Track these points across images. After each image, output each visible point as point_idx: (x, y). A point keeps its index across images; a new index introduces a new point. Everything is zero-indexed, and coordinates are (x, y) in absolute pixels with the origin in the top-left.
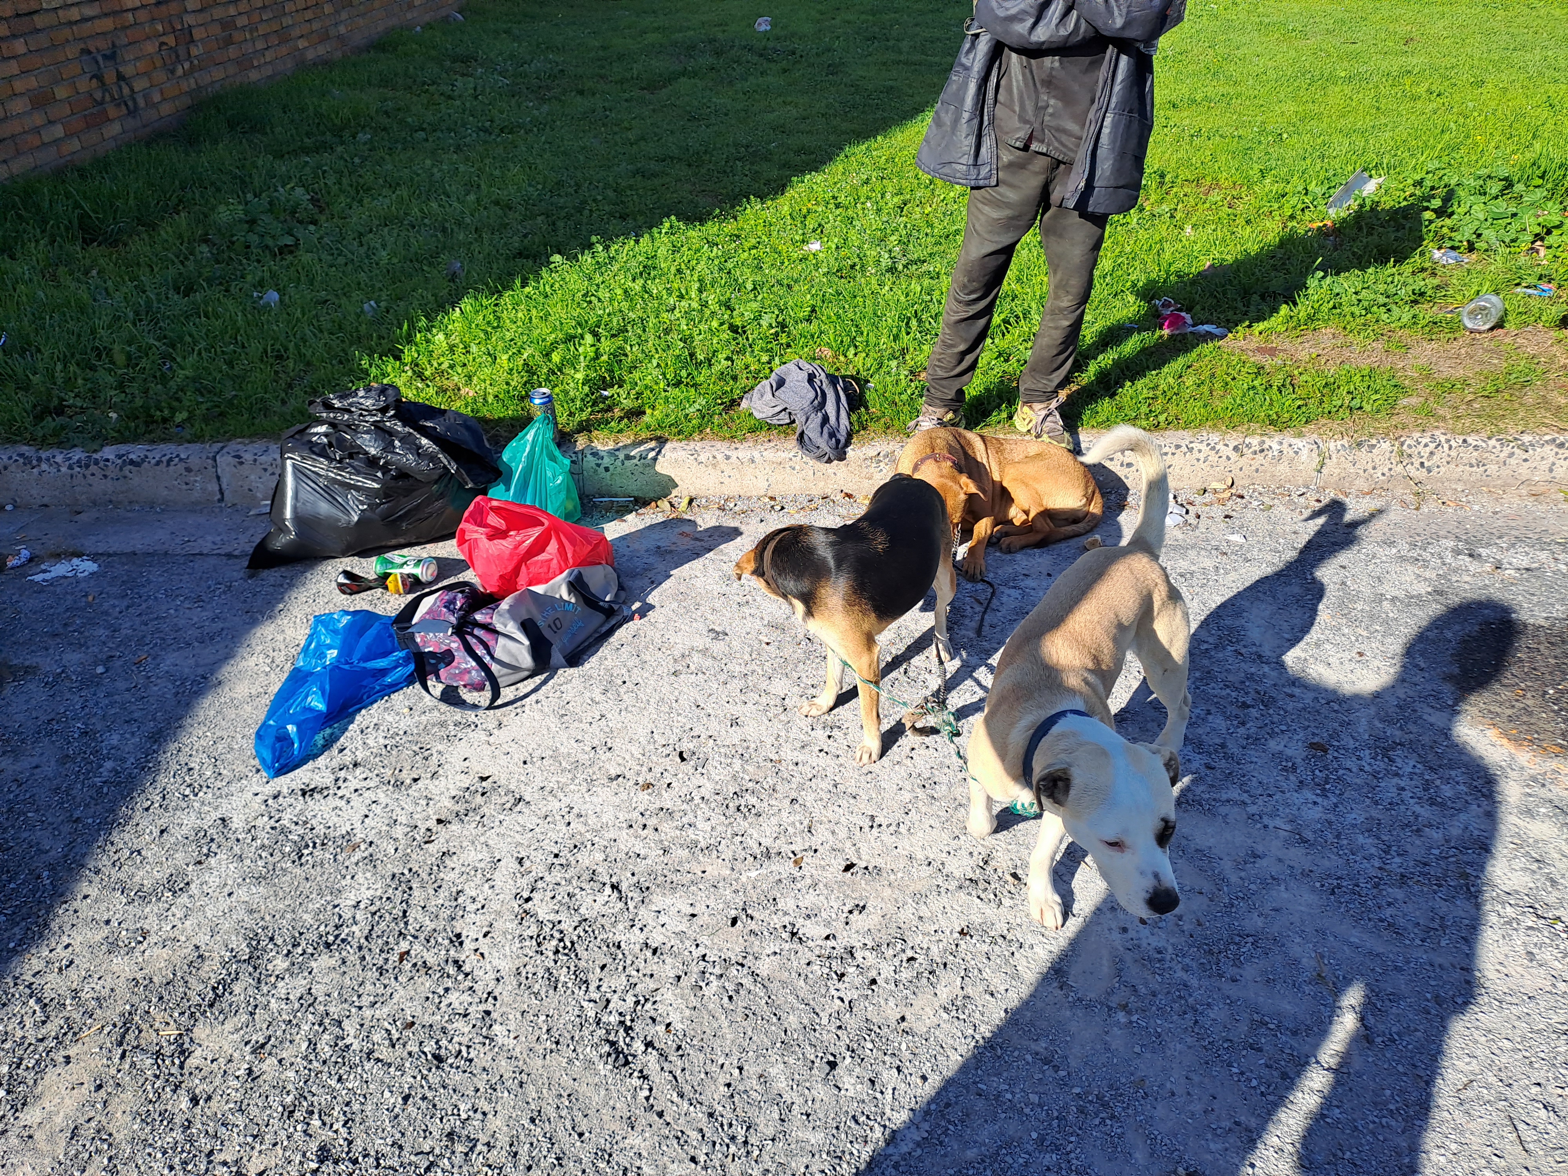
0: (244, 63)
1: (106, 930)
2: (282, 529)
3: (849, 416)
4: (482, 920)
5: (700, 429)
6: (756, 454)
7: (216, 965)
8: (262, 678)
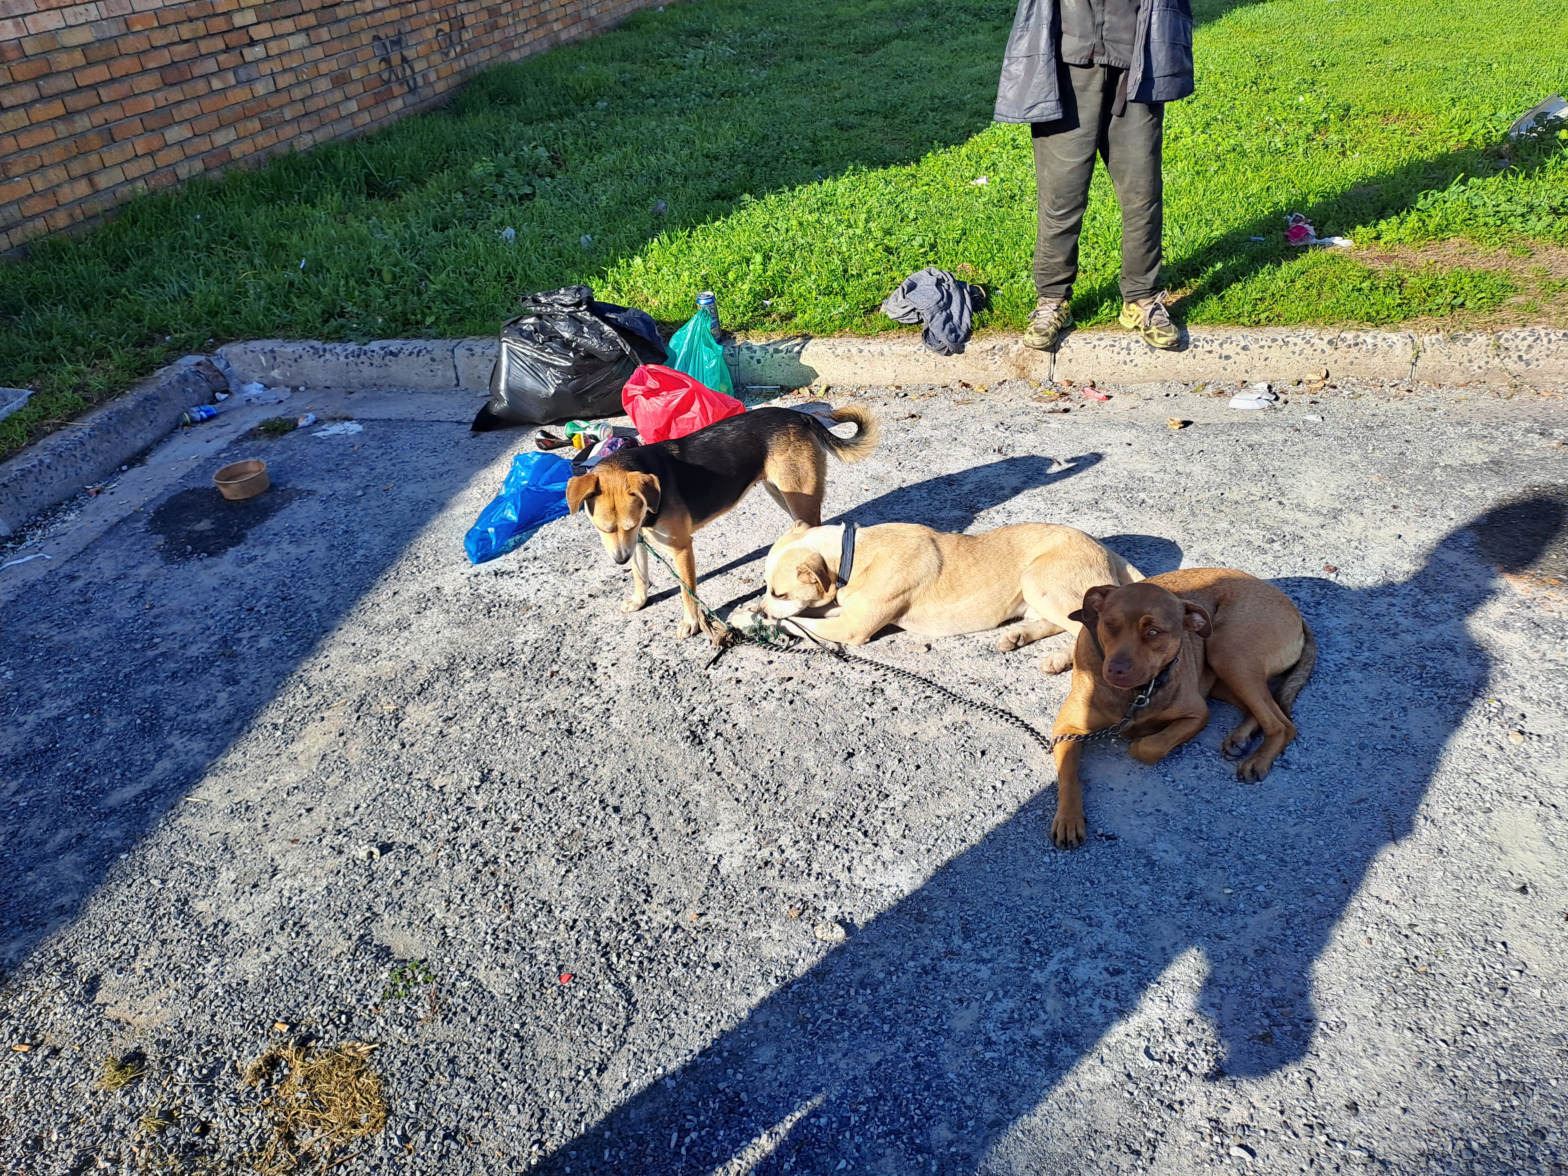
0: (506, 45)
1: (353, 649)
2: (499, 399)
3: (971, 315)
4: (612, 656)
5: (841, 328)
6: (885, 348)
7: (425, 672)
8: (475, 502)
